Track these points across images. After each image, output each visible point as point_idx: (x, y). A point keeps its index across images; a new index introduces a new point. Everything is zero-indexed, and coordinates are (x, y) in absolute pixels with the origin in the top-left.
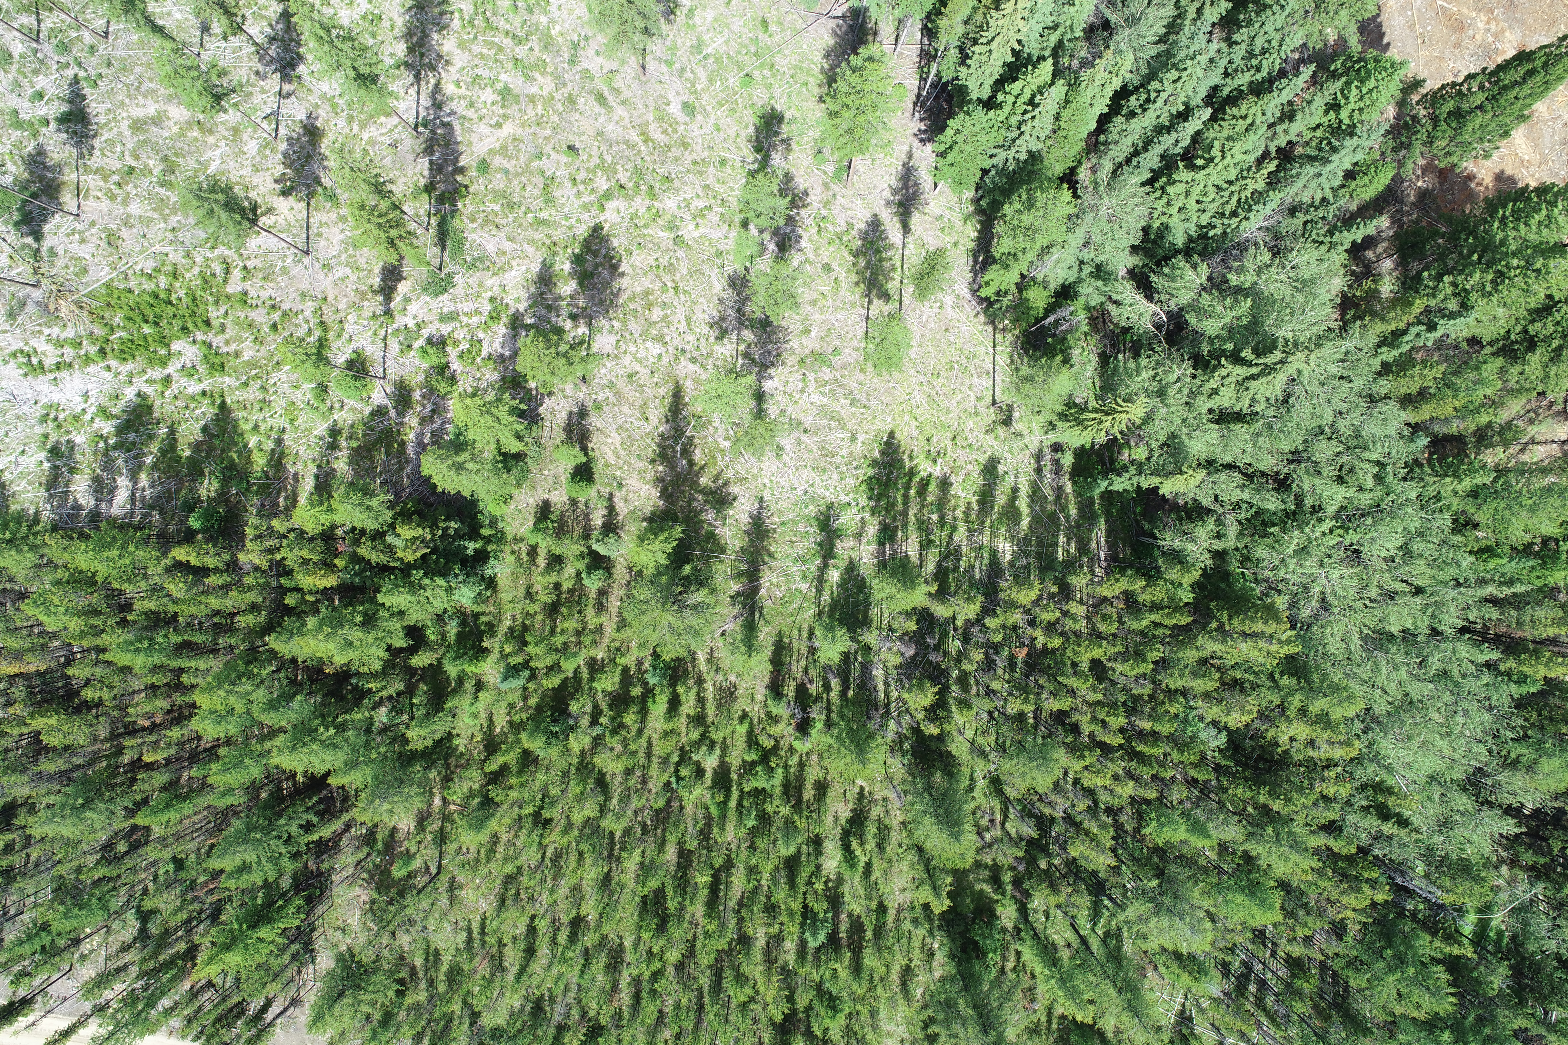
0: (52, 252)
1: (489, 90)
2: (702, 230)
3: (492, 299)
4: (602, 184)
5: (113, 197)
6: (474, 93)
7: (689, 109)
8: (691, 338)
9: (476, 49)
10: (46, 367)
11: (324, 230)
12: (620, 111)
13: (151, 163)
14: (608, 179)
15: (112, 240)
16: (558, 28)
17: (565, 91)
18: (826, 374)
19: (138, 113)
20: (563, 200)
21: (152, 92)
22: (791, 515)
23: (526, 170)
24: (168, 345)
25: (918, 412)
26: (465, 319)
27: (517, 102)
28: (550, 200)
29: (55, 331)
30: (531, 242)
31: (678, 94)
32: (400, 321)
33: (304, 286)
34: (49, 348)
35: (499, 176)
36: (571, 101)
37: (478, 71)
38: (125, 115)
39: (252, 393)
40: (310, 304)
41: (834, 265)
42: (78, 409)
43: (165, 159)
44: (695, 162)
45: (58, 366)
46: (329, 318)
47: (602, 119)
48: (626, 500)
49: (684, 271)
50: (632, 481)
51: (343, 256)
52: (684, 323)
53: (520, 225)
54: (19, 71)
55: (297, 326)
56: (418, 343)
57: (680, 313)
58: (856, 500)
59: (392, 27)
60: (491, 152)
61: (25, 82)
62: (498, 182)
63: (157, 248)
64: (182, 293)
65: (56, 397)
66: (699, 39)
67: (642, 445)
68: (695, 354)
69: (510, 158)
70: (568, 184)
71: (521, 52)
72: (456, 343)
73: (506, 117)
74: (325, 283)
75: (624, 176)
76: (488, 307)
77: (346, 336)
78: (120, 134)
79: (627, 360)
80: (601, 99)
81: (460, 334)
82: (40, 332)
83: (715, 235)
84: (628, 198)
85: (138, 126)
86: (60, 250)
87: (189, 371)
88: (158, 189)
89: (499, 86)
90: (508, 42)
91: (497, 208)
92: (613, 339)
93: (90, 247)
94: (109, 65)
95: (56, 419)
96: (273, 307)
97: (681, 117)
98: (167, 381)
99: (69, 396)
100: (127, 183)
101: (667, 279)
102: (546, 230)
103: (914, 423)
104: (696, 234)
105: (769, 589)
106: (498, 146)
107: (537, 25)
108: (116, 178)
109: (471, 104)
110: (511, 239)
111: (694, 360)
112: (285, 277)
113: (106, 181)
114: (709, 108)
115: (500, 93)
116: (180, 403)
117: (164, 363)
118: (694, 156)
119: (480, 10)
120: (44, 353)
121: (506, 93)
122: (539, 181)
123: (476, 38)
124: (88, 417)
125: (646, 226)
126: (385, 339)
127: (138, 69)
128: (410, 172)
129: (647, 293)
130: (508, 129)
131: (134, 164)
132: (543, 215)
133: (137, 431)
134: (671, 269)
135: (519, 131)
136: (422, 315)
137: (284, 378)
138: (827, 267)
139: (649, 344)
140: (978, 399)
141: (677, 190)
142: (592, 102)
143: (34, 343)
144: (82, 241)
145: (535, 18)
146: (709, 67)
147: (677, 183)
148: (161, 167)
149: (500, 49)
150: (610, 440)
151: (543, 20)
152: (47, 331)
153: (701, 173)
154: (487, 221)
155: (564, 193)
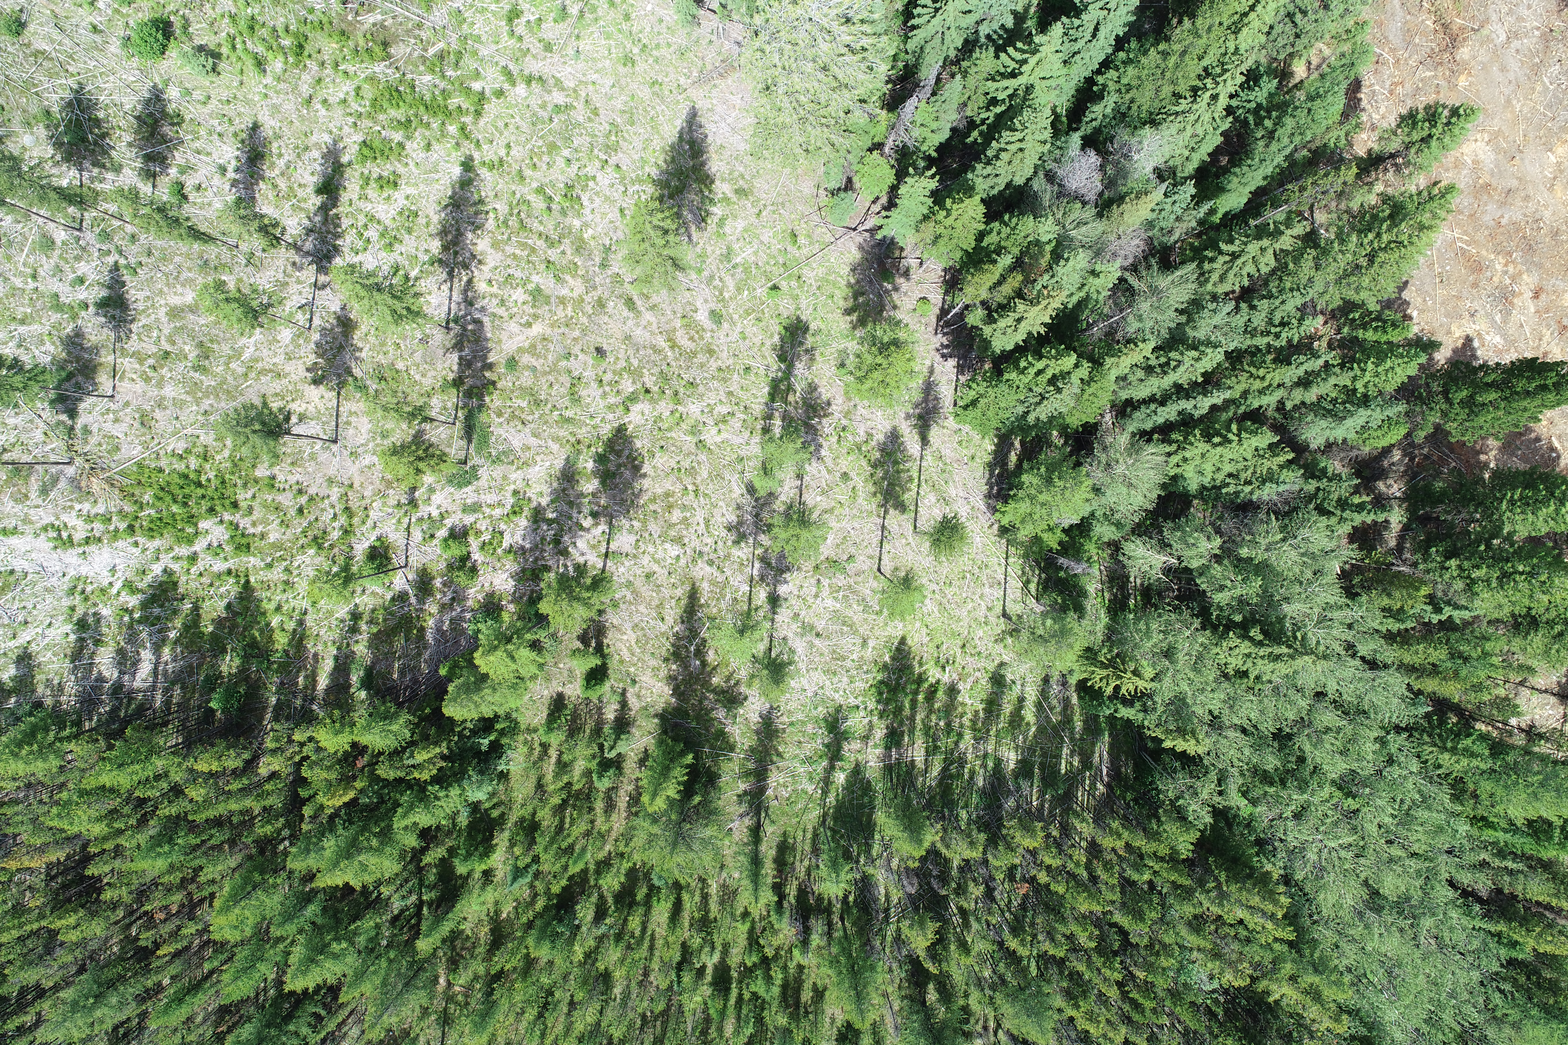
0: (86, 430)
1: (520, 290)
2: (724, 435)
3: (516, 493)
4: (628, 386)
5: (147, 380)
6: (505, 293)
7: (716, 317)
8: (709, 541)
9: (509, 250)
10: (75, 541)
11: (353, 419)
12: (648, 316)
13: (187, 348)
14: (634, 382)
15: (145, 421)
16: (590, 231)
17: (595, 294)
18: (840, 580)
19: (175, 301)
20: (588, 400)
21: (190, 281)
22: (800, 716)
23: (554, 369)
24: (196, 525)
25: (928, 620)
26: (487, 511)
27: (548, 303)
28: (575, 398)
29: (86, 507)
30: (556, 439)
31: (706, 301)
32: (424, 510)
33: (331, 472)
34: (79, 523)
35: (526, 373)
36: (601, 304)
37: (511, 271)
38: (162, 302)
39: (277, 574)
40: (336, 489)
41: (852, 474)
42: (105, 583)
43: (201, 344)
44: (720, 369)
45: (87, 541)
46: (354, 504)
47: (630, 323)
48: (638, 696)
49: (705, 474)
50: (646, 678)
51: (371, 445)
52: (702, 525)
53: (546, 422)
54: (61, 257)
55: (323, 510)
56: (442, 533)
57: (699, 516)
58: (864, 702)
59: (428, 225)
60: (520, 350)
61: (67, 268)
62: (526, 379)
63: (189, 431)
64: (212, 475)
65: (84, 570)
66: (728, 248)
67: (657, 643)
68: (713, 556)
69: (538, 357)
70: (594, 385)
71: (553, 254)
72: (478, 533)
73: (536, 317)
74: (352, 470)
75: (649, 381)
76: (510, 500)
77: (370, 523)
78: (157, 320)
79: (646, 560)
80: (630, 303)
81: (482, 525)
82: (72, 507)
83: (736, 440)
84: (653, 401)
85: (175, 313)
86: (94, 428)
87: (216, 550)
88: (192, 373)
89: (531, 287)
90: (540, 243)
91: (524, 404)
92: (632, 539)
93: (124, 427)
94: (150, 253)
95: (83, 592)
96: (300, 492)
97: (707, 324)
98: (193, 558)
99: (98, 570)
100: (162, 367)
101: (688, 481)
102: (571, 428)
103: (925, 631)
104: (718, 439)
105: (775, 789)
106: (527, 344)
107: (570, 228)
108: (151, 361)
109: (503, 302)
110: (536, 435)
111: (711, 563)
112: (313, 463)
113: (141, 364)
114: (736, 317)
115: (531, 294)
116: (205, 580)
117: (190, 542)
118: (720, 363)
119: (516, 211)
120: (74, 528)
121: (537, 294)
122: (566, 380)
123: (509, 239)
124: (114, 591)
125: (669, 429)
126: (408, 528)
127: (177, 259)
128: (439, 367)
129: (667, 495)
130: (537, 329)
131: (169, 348)
132: (569, 413)
133: (162, 606)
134: (692, 472)
135: (549, 331)
136: (446, 505)
137: (308, 561)
138: (845, 476)
139: (667, 546)
140: (989, 609)
141: (702, 395)
142: (621, 306)
143: (65, 518)
144: (116, 420)
145: (568, 221)
146: (738, 276)
147: (701, 388)
148: (196, 353)
149: (533, 250)
150: (625, 637)
151: (577, 223)
152: (78, 507)
153: (725, 380)
154: (513, 416)
155: (590, 393)
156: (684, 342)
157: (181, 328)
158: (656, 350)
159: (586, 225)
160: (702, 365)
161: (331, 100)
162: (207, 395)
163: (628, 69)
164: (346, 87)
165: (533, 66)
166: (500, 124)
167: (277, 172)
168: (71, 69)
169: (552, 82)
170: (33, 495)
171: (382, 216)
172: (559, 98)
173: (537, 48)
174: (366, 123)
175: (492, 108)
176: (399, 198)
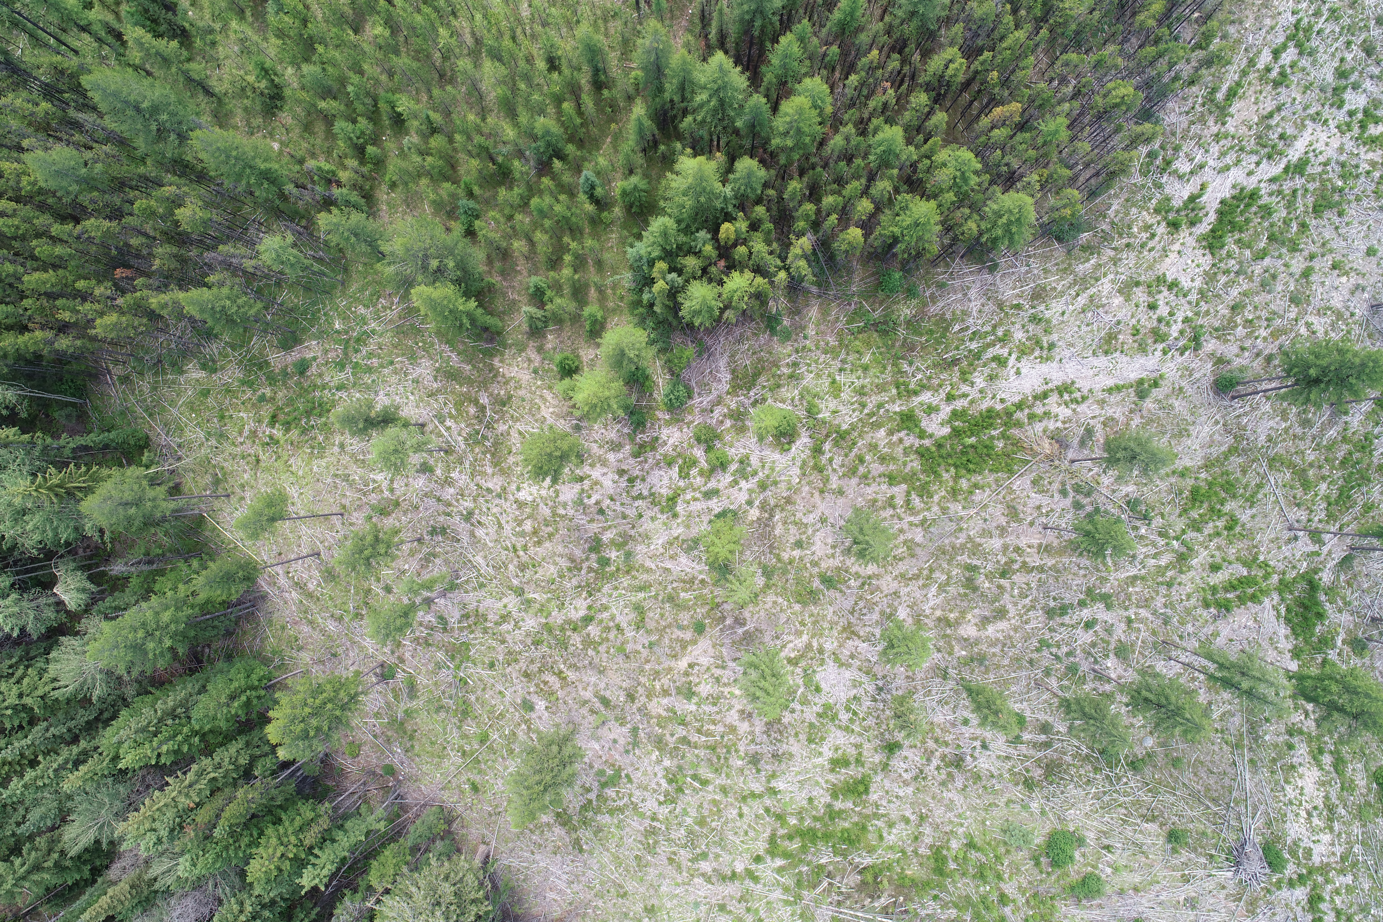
0: (1064, 493)
1: (704, 695)
2: (500, 605)
3: (675, 516)
4: (593, 630)
5: (1017, 549)
6: (715, 690)
7: (528, 706)
8: (495, 510)
10: (1056, 392)
11: (831, 551)
12: (588, 695)
13: (987, 585)
14: (588, 635)
15: (1013, 513)
16: (654, 757)
17: (637, 704)
18: (373, 498)
19: (1002, 625)
20: (627, 610)
21: (993, 644)
22: (386, 371)
23: (662, 631)
24: (954, 429)
25: (292, 479)
26: (698, 495)
27: (677, 688)
28: (639, 608)
29: (1052, 425)
30: (648, 571)
31: (540, 718)
32: (752, 483)
33: (841, 501)
34: (1055, 409)
35: (685, 623)
36: (631, 697)
37: (715, 709)
38: (1013, 621)
39: (873, 401)
40: (834, 486)
42: (1024, 361)
43: (975, 589)
44: (516, 661)
45: (1045, 395)
46: (815, 477)
47: (602, 685)
48: (530, 360)
49: (511, 567)
50: (525, 377)
51: (810, 532)
52: (503, 522)
53: (660, 584)
54: (1108, 643)
55: (842, 466)
56: (734, 467)
58: (333, 394)
59: (796, 734)
60: (694, 642)
61: (1102, 634)
62: (685, 618)
63: (972, 512)
64: (945, 476)
65: (1044, 368)
67: (521, 411)
68: (489, 497)
69: (677, 640)
70: (624, 625)
71: (681, 732)
72: (701, 474)
73: (686, 674)
74: (823, 506)
75: (576, 639)
76: (679, 509)
77: (799, 464)
78: (1015, 604)
80: (605, 702)
81: (699, 481)
82: (1064, 422)
83: (489, 602)
84: (569, 622)
85: (1001, 614)
86: (1057, 497)
87: (931, 410)
88: (978, 563)
89: (695, 700)
90: (694, 738)
91: (682, 595)
92: (562, 498)
93: (1031, 503)
94: (1031, 662)
95: (1041, 348)
96: (865, 477)
97: (534, 699)
98: (950, 398)
99: (1033, 372)
100: (1006, 563)
101: (525, 558)
102: (637, 583)
103: (294, 469)
104: (505, 600)
105: (392, 304)
106: (690, 648)
107: (672, 758)
108: (1016, 566)
110: (667, 570)
111: (489, 490)
112: (858, 505)
113: (1024, 563)
114: (512, 710)
115: (694, 693)
116: (936, 382)
117: (955, 414)
118: (517, 667)
119: (722, 761)
120: (1060, 405)
121: (689, 694)
122: (651, 625)
123: (722, 737)
124: (1014, 356)
125: (549, 600)
126: (763, 467)
127: (1006, 662)
128: (762, 613)
129: (539, 543)
130: (683, 664)
131: (1002, 581)
132: (641, 595)
133: (970, 351)
134: (522, 567)
135: (673, 664)
136: (734, 493)
137: (847, 418)
139: (530, 499)
140: (243, 498)
141: (528, 635)
142: (613, 699)
143: (1068, 412)
144: (1039, 507)
145: (675, 762)
147: (529, 641)
148: (977, 583)
149: (699, 731)
150: (551, 410)
151: (667, 763)
152: (1059, 424)
153: (510, 653)
154: (690, 583)
155: (625, 618)
156: (552, 679)
157: (994, 602)
158: (574, 667)
159: (659, 762)
160: (532, 662)
161: (903, 825)
162: (963, 547)
163: (649, 904)
164: (891, 838)
165: (732, 889)
166: (751, 834)
167: (937, 754)
168: (1123, 811)
169: (714, 879)
170: (1099, 427)
171: (839, 733)
172: (705, 866)
173: (733, 906)
174: (868, 811)
175: (761, 847)
176: (827, 752)
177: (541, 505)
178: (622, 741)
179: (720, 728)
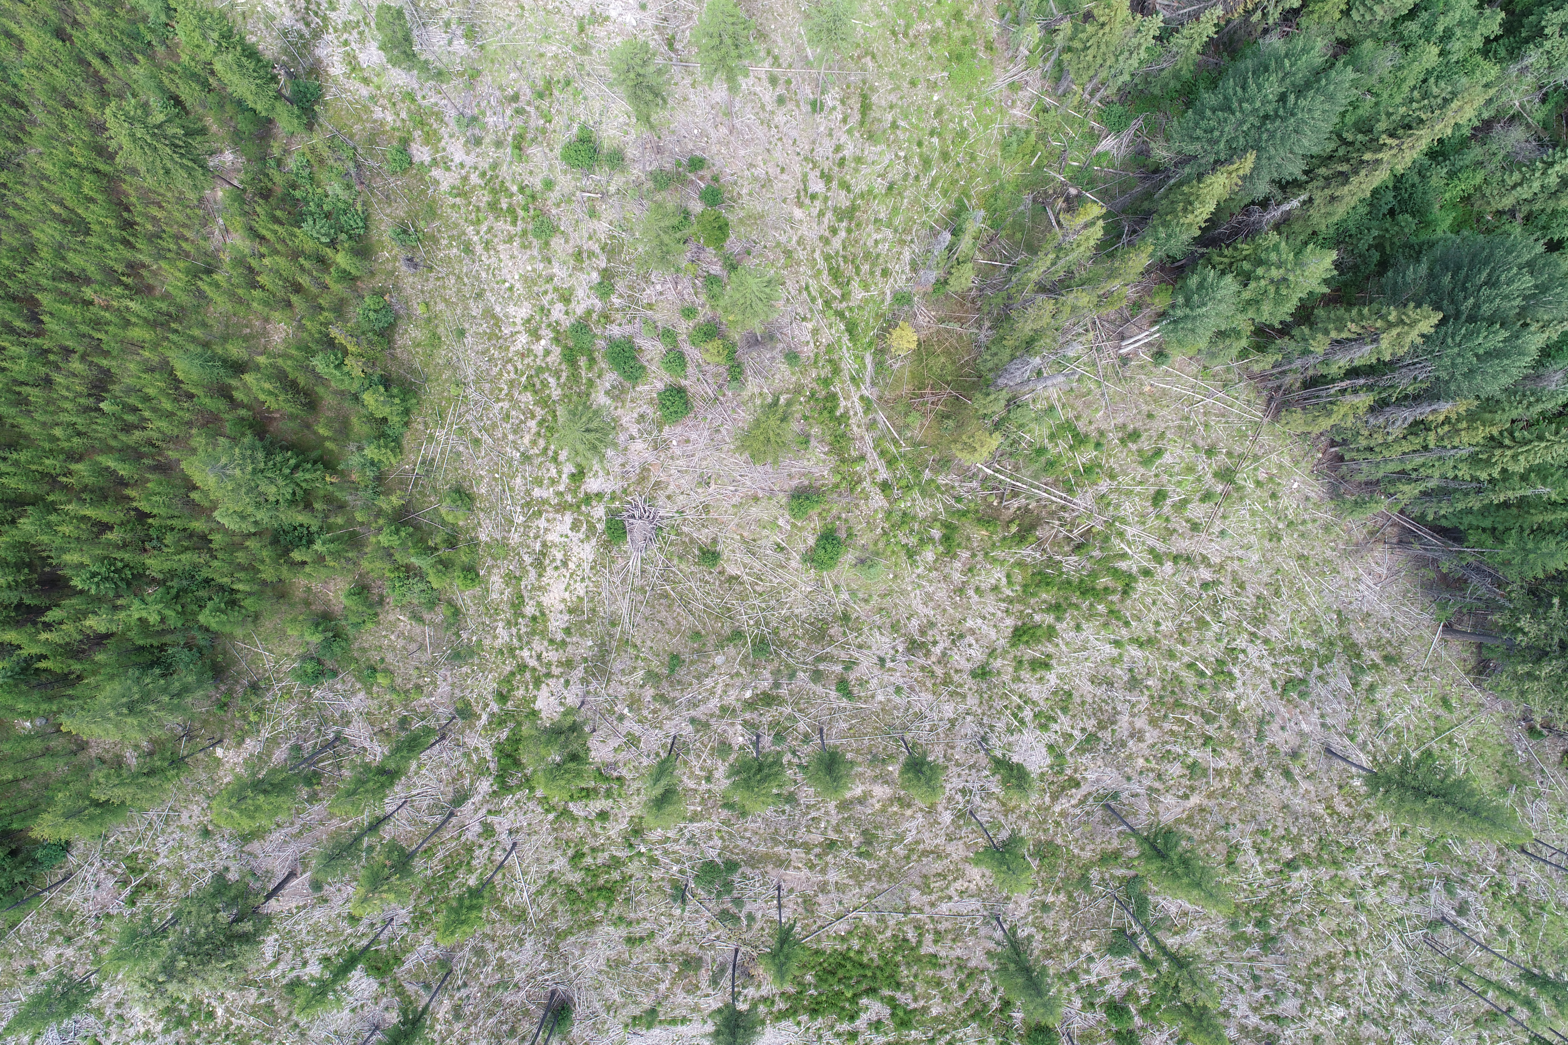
0: (751, 917)
1: (1178, 764)
2: (1383, 897)
4: (1287, 852)
5: (812, 867)
6: (1162, 767)
12: (1305, 786)
13: (852, 836)
14: (1293, 849)
15: (809, 905)
16: (1243, 703)
17: (1252, 765)
20: (1246, 867)
23: (1211, 839)
24: (857, 1002)
26: (1144, 975)
27: (1205, 776)
28: (1233, 866)
32: (1083, 978)
33: (990, 945)
36: (1258, 774)
37: (1168, 747)
40: (995, 961)
43: (865, 833)
44: (1377, 834)
49: (1365, 934)
51: (1030, 918)
55: (982, 981)
56: (1102, 999)
60: (1178, 821)
63: (853, 914)
64: (874, 955)
66: (1379, 713)
69: (1196, 827)
70: (1252, 852)
71: (1210, 730)
72: (1136, 997)
73: (1192, 789)
79: (1311, 1023)
80: (1287, 774)
81: (1140, 990)
82: (738, 993)
83: (1396, 902)
84: (1312, 867)
85: (844, 806)
86: (759, 915)
87: (877, 1025)
89: (1189, 761)
90: (1196, 720)
92: (1297, 1002)
96: (960, 966)
98: (854, 1033)
100: (827, 855)
101: (1349, 943)
104: (1378, 901)
106: (1184, 816)
107: (1223, 700)
108: (817, 850)
109: (1159, 776)
111: (1375, 1022)
112: (973, 938)
113: (808, 854)
115: (1188, 767)
117: (852, 1018)
118: (1377, 826)
119: (1169, 687)
121: (1193, 767)
122: (1222, 847)
123: (1165, 716)
125: (1329, 894)
129: (1330, 956)
130: (1195, 801)
131: (834, 836)
132: (1226, 879)
134: (1352, 932)
135: (1206, 802)
136: (1105, 973)
139: (1333, 1008)
141: (1359, 859)
142: (1278, 776)
146: (1390, 741)
147: (1359, 852)
148: (862, 839)
149: (1190, 726)
151: (1230, 695)
153: (1382, 843)
155: (1248, 859)
156: (1342, 808)
157: (849, 818)
158: (1316, 818)
159: (1239, 698)
160: (1359, 830)
161: (983, 586)
162: (868, 878)
163: (1274, 544)
164: (998, 575)
165: (1181, 545)
166: (1149, 600)
167: (934, 659)
168: (758, 588)
169: (1198, 558)
170: (704, 984)
171: (1035, 696)
172: (1206, 574)
173: (1183, 526)
174: (1019, 607)
175: (1141, 586)
176: (1052, 678)
177: (1322, 998)
178: (1275, 727)
179: (1167, 726)
